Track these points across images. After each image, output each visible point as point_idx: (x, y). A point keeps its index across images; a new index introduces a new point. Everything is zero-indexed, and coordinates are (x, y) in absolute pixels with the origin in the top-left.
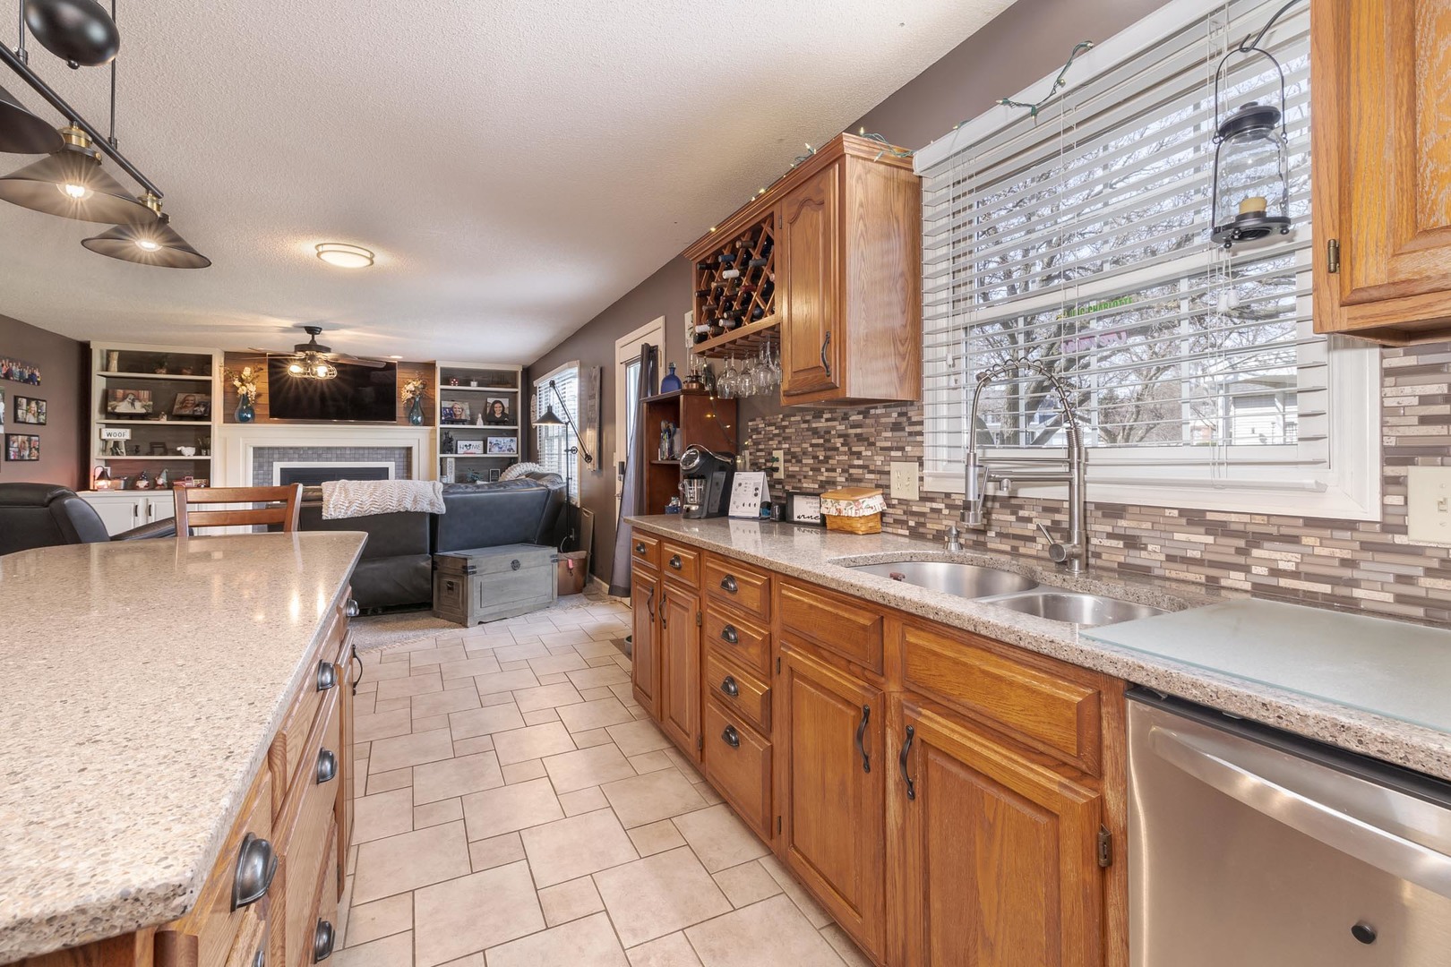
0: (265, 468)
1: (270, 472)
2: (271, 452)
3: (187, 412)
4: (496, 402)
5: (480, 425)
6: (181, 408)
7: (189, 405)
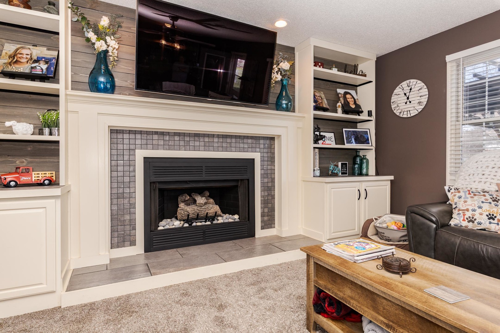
0: (126, 158)
1: (131, 163)
2: (132, 136)
3: (24, 68)
4: (346, 93)
5: (339, 114)
6: (10, 64)
7: (24, 60)
